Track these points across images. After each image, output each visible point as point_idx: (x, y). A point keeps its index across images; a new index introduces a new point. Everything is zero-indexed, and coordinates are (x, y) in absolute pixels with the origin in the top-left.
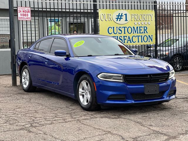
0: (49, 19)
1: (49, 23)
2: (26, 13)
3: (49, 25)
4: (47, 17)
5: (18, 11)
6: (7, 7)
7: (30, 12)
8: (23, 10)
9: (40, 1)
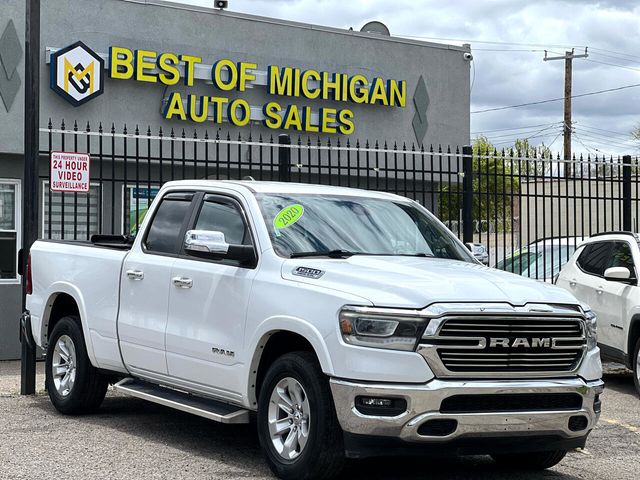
0: (132, 187)
1: (133, 200)
2: (76, 171)
3: (133, 208)
4: (126, 182)
5: (53, 165)
6: (20, 149)
7: (88, 167)
8: (68, 161)
9: (119, 135)
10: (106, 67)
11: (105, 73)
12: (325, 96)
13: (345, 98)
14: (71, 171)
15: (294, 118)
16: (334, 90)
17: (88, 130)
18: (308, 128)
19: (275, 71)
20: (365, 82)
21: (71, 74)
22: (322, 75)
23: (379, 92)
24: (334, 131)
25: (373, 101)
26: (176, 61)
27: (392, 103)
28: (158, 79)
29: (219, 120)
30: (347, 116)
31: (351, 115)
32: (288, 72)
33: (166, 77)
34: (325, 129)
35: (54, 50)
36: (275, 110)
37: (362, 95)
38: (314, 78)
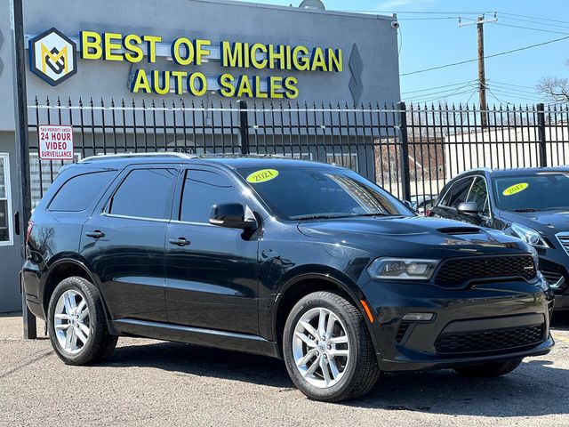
2: (62, 141)
5: (41, 136)
7: (71, 137)
8: (54, 132)
9: (98, 108)
10: (78, 49)
11: (78, 55)
12: (272, 66)
13: (289, 67)
14: (57, 141)
15: (245, 87)
16: (279, 60)
17: (70, 105)
18: (258, 95)
19: (226, 46)
20: (306, 52)
21: (47, 57)
22: (268, 47)
23: (319, 60)
24: (281, 96)
25: (313, 68)
26: (139, 41)
27: (331, 69)
28: (125, 58)
29: (180, 92)
30: (292, 83)
31: (296, 82)
32: (238, 46)
33: (131, 55)
34: (273, 95)
35: (31, 37)
36: (228, 80)
37: (304, 63)
38: (261, 50)
